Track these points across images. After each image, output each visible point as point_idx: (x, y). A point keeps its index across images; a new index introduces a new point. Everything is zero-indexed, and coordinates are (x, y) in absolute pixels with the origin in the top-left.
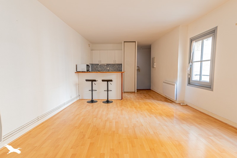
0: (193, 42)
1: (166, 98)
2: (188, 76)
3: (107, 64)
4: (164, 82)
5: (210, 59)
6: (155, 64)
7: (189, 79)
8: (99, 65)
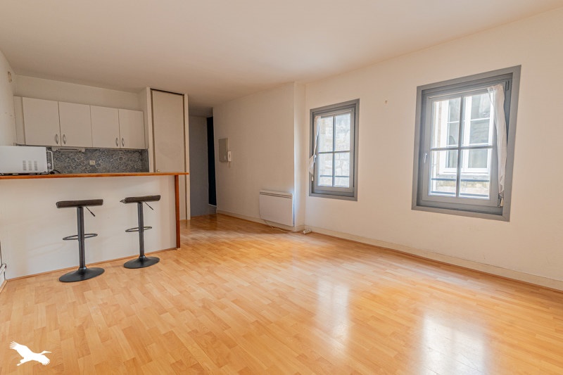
0: (316, 117)
1: (268, 226)
2: (310, 179)
3: (87, 149)
4: (261, 193)
5: (349, 149)
6: (229, 153)
7: (313, 184)
8: (54, 150)
